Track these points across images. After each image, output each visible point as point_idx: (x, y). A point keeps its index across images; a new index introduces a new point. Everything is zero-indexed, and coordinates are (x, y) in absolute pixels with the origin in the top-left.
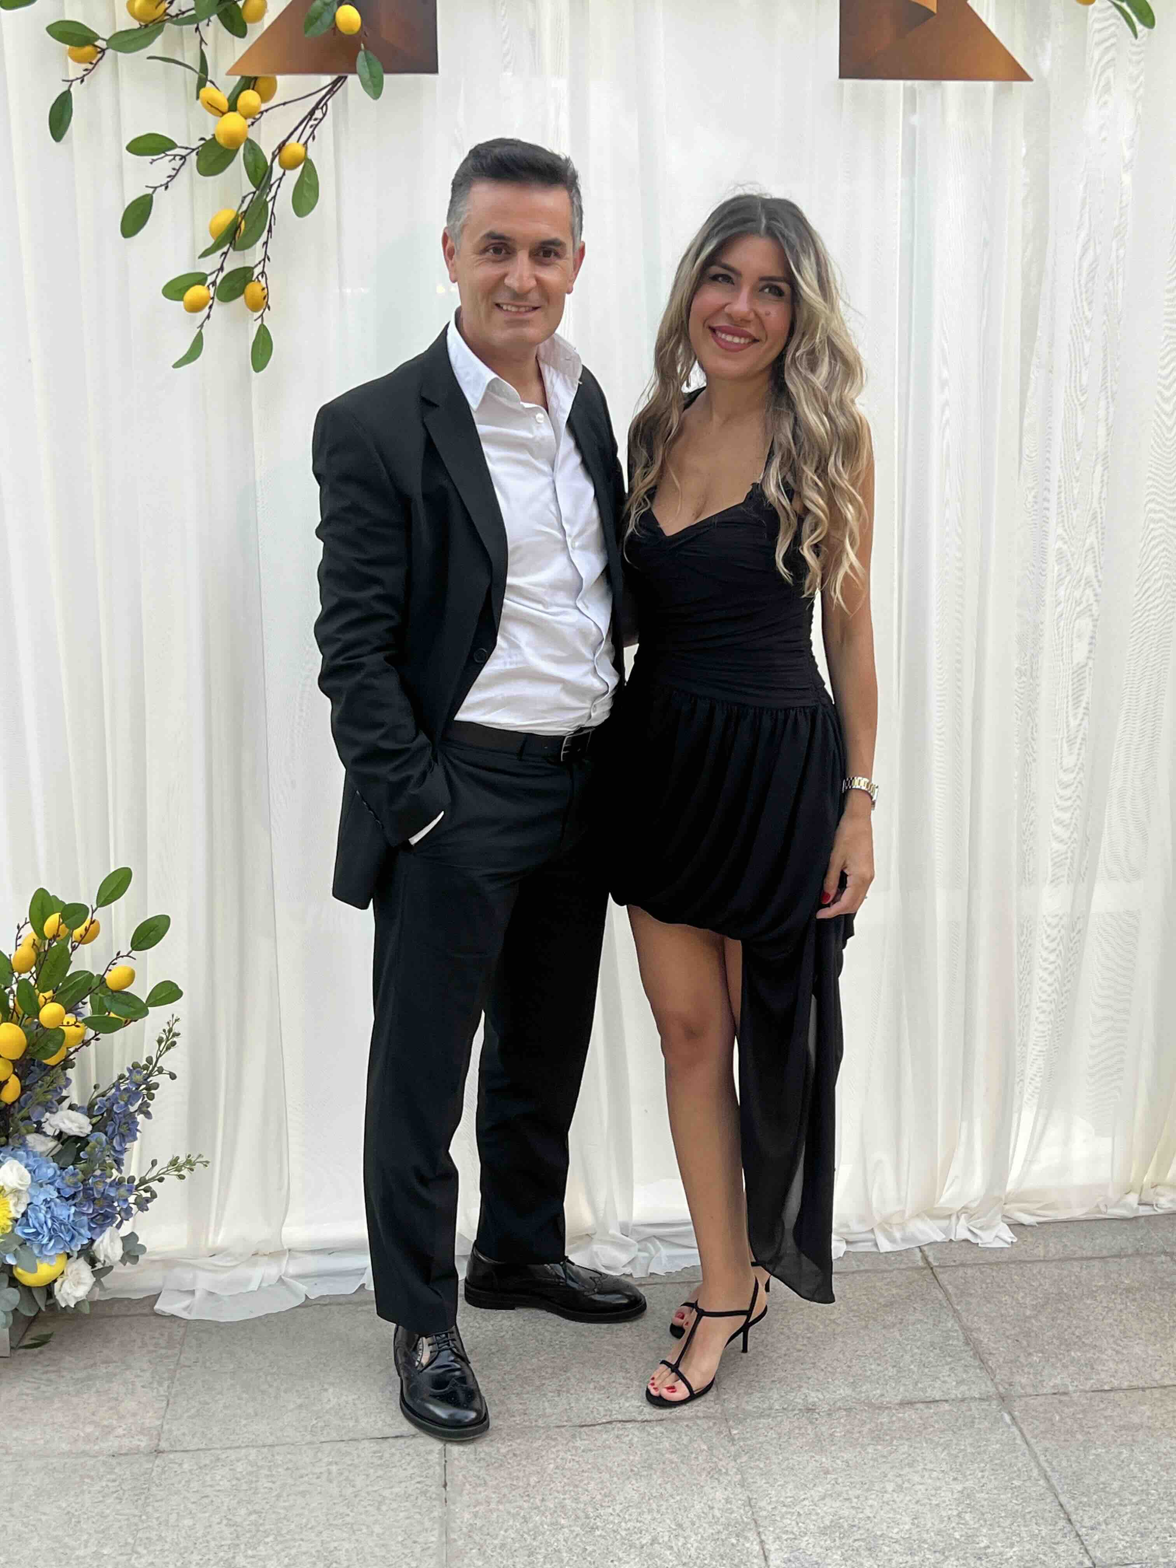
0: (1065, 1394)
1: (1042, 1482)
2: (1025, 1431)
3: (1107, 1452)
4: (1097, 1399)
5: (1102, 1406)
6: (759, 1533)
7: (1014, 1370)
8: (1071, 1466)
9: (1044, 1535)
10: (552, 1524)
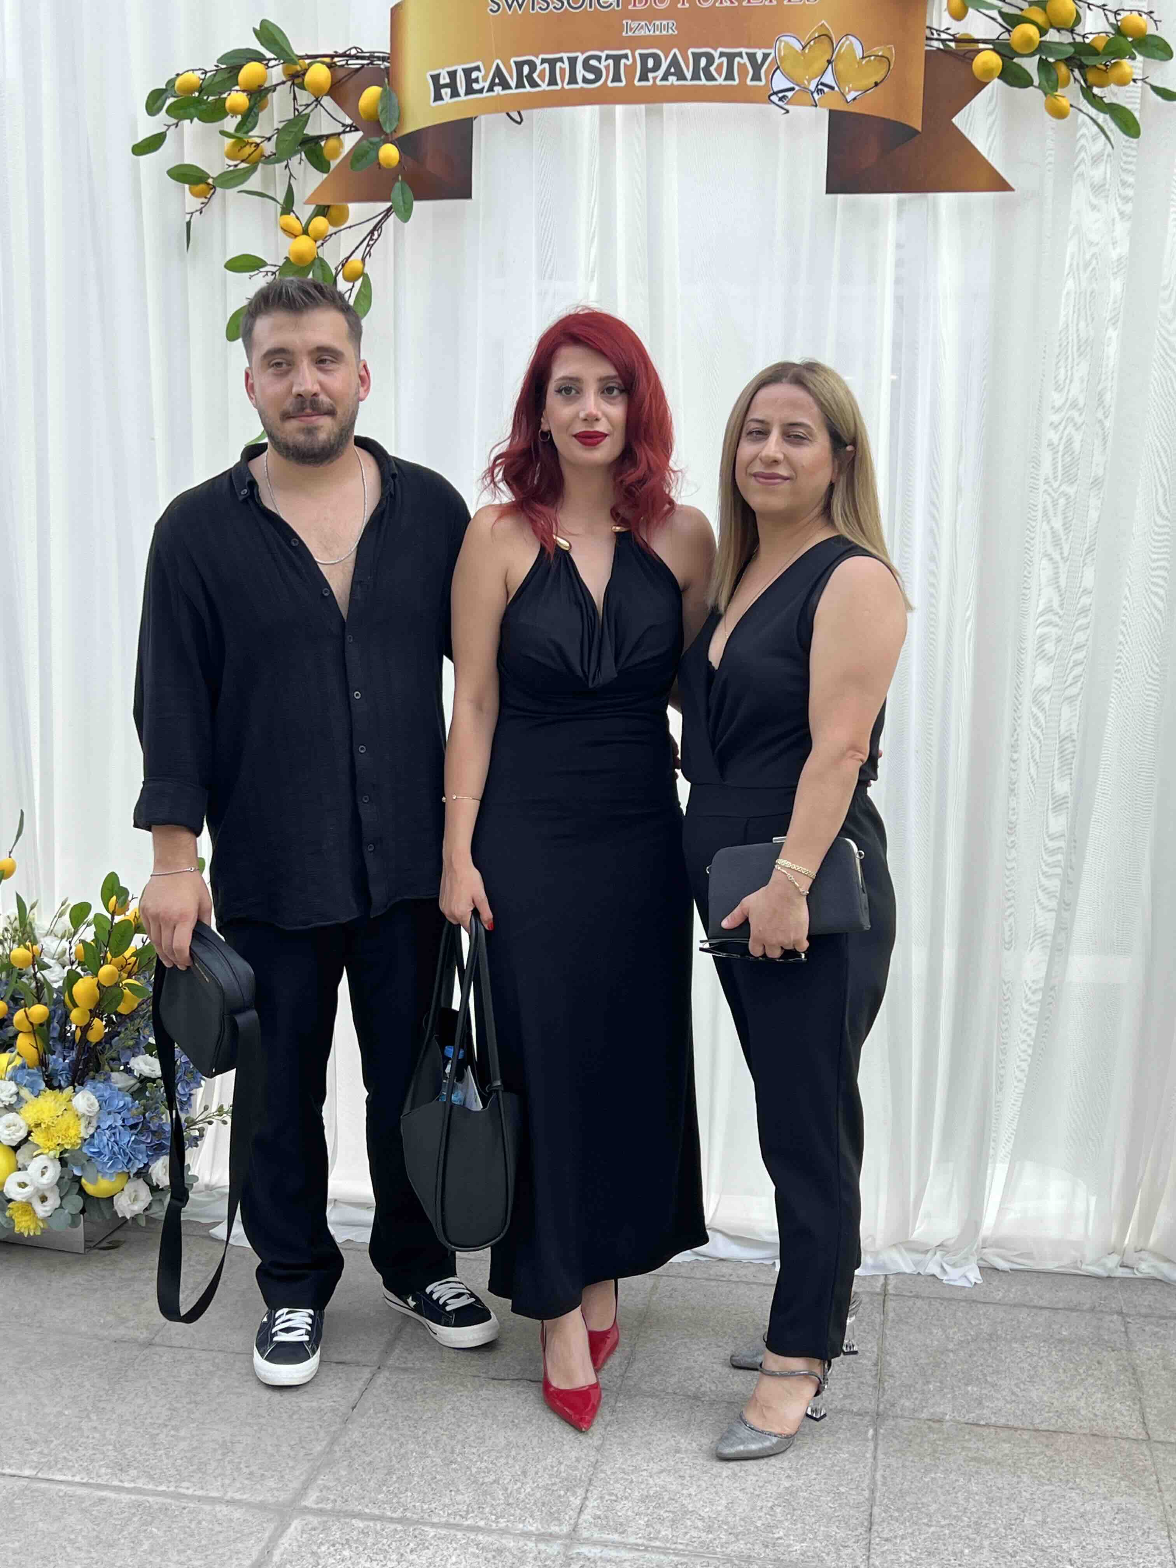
0: (938, 1421)
1: (866, 1493)
2: (879, 1447)
3: (945, 1478)
4: (967, 1431)
5: (967, 1437)
6: (587, 1491)
7: (904, 1394)
8: (902, 1484)
9: (838, 1536)
10: (421, 1453)
